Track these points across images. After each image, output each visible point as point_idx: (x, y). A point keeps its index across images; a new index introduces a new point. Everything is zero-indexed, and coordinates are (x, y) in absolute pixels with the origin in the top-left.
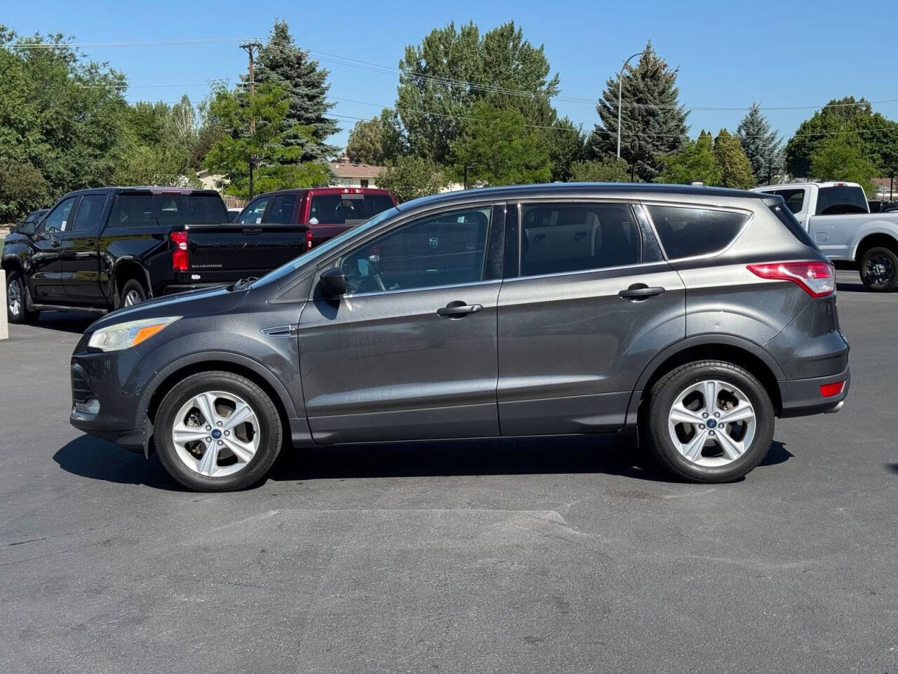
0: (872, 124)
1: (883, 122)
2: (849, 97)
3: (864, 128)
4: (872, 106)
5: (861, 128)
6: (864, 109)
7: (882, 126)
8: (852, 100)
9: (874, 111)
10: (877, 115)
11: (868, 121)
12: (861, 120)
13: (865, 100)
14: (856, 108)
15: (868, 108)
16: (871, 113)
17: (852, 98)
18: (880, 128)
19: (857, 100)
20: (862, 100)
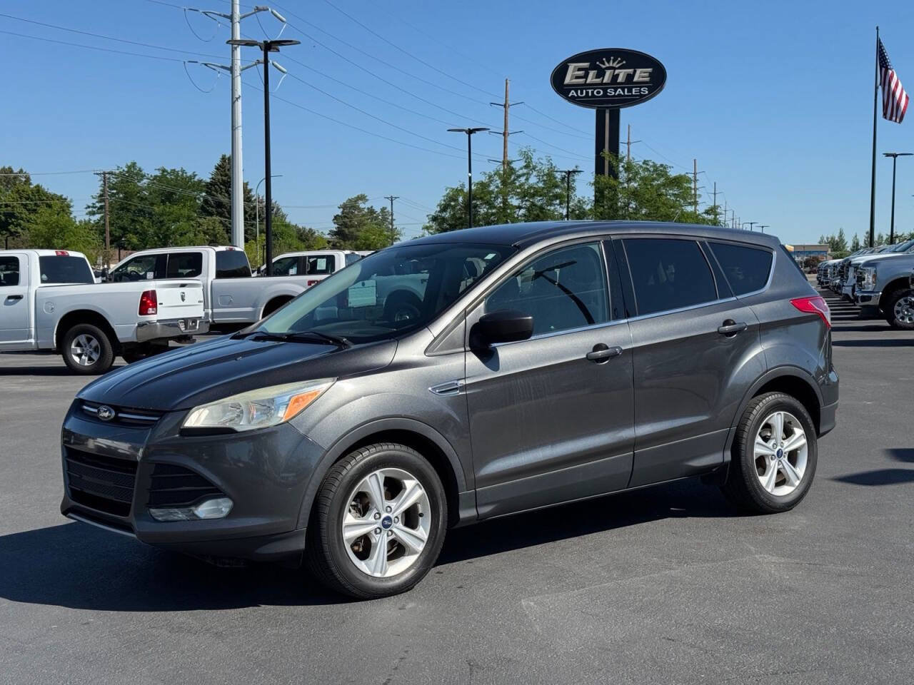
0: (35, 196)
1: (45, 194)
2: (7, 167)
3: (27, 199)
4: (31, 177)
5: (24, 199)
6: (24, 179)
7: (45, 198)
8: (11, 171)
9: (34, 183)
10: (38, 188)
11: (30, 193)
12: (23, 191)
13: (24, 171)
14: (15, 178)
15: (28, 180)
16: (31, 184)
17: (10, 168)
18: (43, 200)
19: (16, 170)
20: (21, 171)
